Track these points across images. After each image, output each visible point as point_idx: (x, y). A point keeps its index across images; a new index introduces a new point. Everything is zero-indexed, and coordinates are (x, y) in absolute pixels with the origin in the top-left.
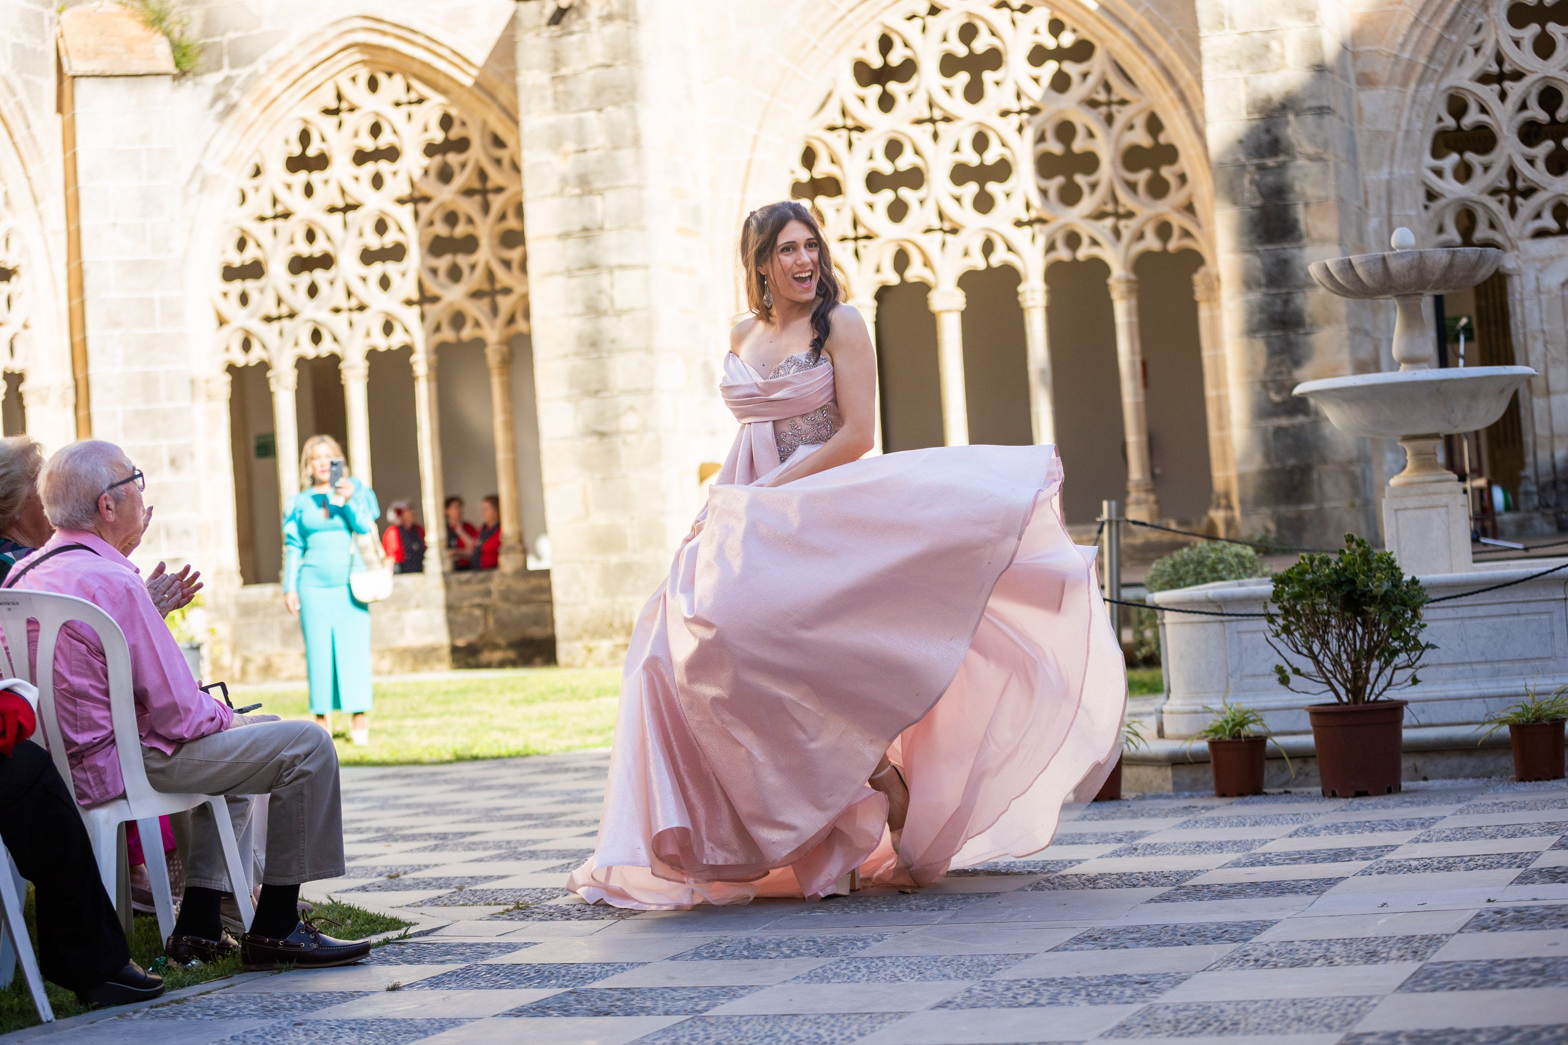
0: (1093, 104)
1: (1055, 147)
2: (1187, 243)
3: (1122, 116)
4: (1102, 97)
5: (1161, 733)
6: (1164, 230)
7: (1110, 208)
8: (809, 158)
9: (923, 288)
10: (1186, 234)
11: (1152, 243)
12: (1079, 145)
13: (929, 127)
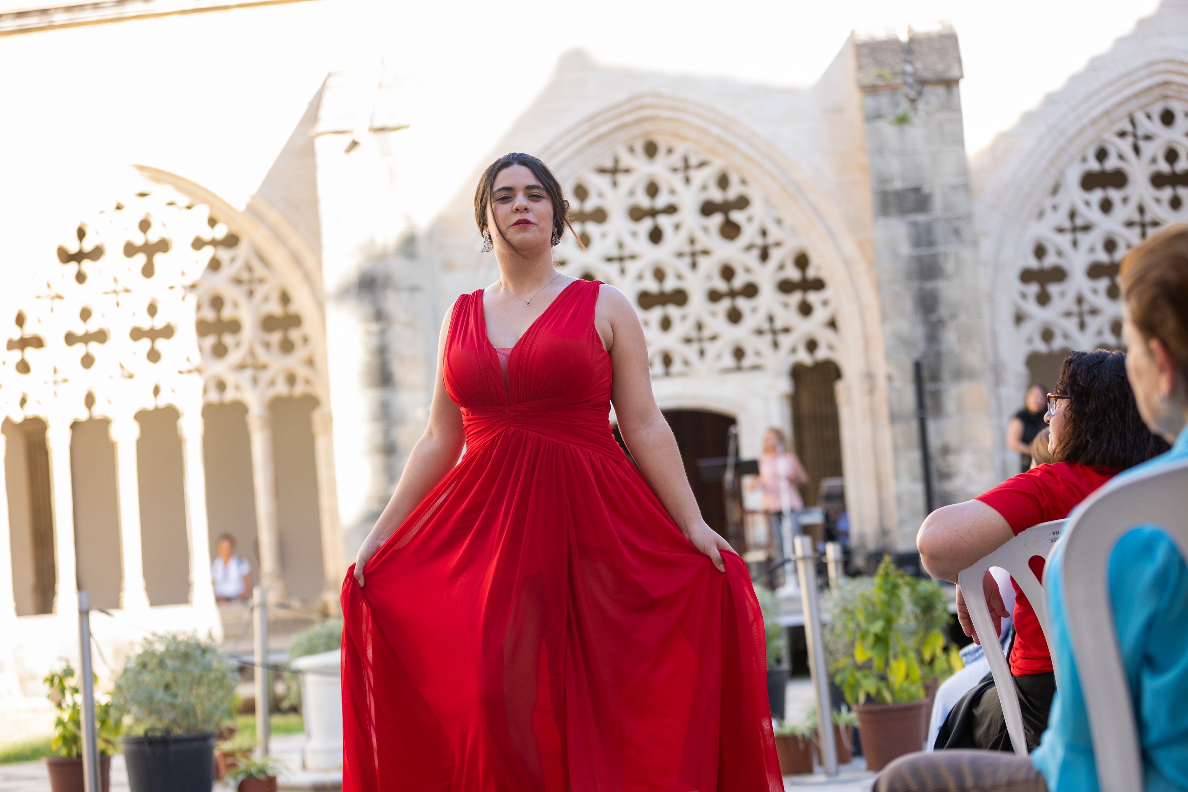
0: (238, 281)
1: (209, 315)
2: (309, 390)
3: (260, 291)
4: (245, 276)
5: (304, 767)
6: (291, 379)
7: (249, 361)
8: (20, 320)
9: (105, 422)
10: (308, 382)
11: (282, 388)
12: (227, 313)
13: (113, 298)
